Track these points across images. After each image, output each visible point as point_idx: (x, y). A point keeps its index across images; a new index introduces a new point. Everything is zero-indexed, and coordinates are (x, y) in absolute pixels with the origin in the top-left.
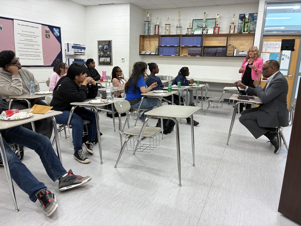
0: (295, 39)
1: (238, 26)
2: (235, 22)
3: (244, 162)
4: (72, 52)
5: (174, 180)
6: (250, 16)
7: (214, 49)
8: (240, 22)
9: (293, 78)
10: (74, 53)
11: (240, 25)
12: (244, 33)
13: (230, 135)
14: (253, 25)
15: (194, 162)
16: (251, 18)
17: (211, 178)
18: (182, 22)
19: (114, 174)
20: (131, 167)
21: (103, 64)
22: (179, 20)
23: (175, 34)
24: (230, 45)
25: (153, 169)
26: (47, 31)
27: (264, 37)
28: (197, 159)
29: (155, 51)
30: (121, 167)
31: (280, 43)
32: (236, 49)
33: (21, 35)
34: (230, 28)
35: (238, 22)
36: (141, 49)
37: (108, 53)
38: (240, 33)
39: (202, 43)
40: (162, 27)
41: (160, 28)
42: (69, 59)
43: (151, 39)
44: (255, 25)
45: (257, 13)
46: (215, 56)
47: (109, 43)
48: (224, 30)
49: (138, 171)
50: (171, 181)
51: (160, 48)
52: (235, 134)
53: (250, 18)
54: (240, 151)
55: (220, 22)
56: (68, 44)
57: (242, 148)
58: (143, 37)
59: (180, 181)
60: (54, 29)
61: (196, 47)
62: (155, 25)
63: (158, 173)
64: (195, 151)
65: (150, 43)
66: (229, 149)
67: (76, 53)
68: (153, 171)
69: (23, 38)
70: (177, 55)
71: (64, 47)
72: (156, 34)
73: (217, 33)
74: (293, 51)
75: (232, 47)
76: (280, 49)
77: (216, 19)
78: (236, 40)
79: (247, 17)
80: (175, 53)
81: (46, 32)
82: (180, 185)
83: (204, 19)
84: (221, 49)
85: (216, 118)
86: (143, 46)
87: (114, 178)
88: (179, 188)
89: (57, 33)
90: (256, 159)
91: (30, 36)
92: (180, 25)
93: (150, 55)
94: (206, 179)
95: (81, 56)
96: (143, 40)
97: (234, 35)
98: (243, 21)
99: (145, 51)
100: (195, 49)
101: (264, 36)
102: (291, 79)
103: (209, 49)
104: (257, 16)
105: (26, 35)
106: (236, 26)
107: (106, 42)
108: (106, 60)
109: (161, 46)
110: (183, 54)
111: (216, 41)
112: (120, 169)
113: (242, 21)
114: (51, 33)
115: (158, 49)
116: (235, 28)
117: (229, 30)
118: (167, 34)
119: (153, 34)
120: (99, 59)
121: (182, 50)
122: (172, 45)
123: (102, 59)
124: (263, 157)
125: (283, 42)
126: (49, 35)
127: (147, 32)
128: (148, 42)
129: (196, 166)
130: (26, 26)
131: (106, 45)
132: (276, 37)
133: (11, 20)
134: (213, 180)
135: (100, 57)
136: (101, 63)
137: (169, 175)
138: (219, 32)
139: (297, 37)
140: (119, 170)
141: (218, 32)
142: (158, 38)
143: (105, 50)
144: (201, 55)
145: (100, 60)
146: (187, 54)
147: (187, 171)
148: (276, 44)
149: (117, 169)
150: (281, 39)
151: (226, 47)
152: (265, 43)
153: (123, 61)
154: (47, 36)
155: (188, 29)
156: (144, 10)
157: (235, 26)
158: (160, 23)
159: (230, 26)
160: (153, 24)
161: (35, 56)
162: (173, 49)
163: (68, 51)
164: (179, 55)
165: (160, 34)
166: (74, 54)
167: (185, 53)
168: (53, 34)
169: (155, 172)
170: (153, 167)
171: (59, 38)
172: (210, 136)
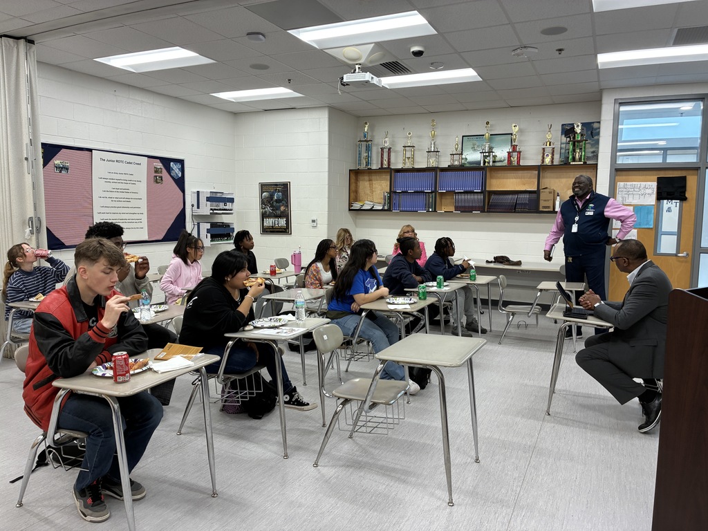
0: (685, 177)
1: (561, 148)
2: (552, 141)
3: (584, 453)
4: (206, 209)
5: (438, 493)
6: (585, 129)
7: (510, 196)
8: (564, 139)
9: (689, 258)
10: (211, 211)
11: (563, 146)
12: (573, 163)
13: (552, 391)
14: (592, 145)
15: (477, 452)
16: (587, 131)
17: (514, 488)
18: (439, 141)
19: (314, 479)
20: (348, 466)
21: (271, 232)
22: (434, 136)
23: (424, 166)
24: (546, 188)
25: (394, 470)
26: (157, 168)
27: (619, 173)
28: (484, 447)
29: (383, 201)
30: (326, 466)
31: (654, 184)
32: (558, 198)
33: (106, 180)
34: (544, 154)
35: (558, 140)
36: (351, 198)
37: (282, 208)
38: (565, 164)
39: (484, 184)
40: (395, 152)
41: (392, 155)
42: (198, 224)
43: (374, 177)
44: (597, 146)
45: (599, 122)
46: (514, 212)
47: (285, 188)
48: (531, 158)
49: (362, 474)
50: (432, 495)
51: (394, 196)
52: (564, 388)
53: (585, 133)
54: (576, 427)
55: (520, 141)
56: (198, 192)
57: (579, 422)
58: (355, 174)
59: (450, 494)
60: (172, 163)
61: (472, 192)
62: (382, 149)
63: (403, 477)
64: (479, 429)
65: (371, 185)
66: (553, 425)
67: (215, 211)
68: (393, 474)
69: (110, 186)
70: (431, 210)
71: (190, 199)
72: (384, 166)
73: (516, 164)
74: (684, 202)
75: (550, 193)
76: (654, 196)
77: (512, 134)
78: (557, 178)
79: (578, 130)
80: (427, 206)
81: (156, 172)
82: (451, 503)
83: (487, 134)
84: (527, 196)
85: (522, 351)
86: (356, 192)
87: (316, 488)
88: (449, 509)
89: (177, 171)
90: (610, 447)
91: (123, 182)
92: (434, 147)
93: (371, 210)
94: (503, 491)
95: (223, 215)
96: (357, 180)
97: (552, 167)
98: (570, 137)
99: (360, 201)
100: (469, 197)
101: (617, 170)
102: (686, 262)
103: (501, 197)
104: (599, 128)
105: (116, 181)
106: (555, 149)
107: (276, 185)
108: (276, 223)
109: (395, 192)
110: (443, 207)
111: (515, 180)
112: (326, 468)
113: (568, 139)
114: (165, 173)
115: (390, 198)
116: (555, 153)
117: (541, 158)
118: (408, 166)
119: (377, 166)
120: (263, 220)
121: (441, 199)
122: (419, 189)
123: (269, 222)
124: (625, 441)
125: (660, 181)
126: (161, 177)
127: (364, 162)
128: (367, 184)
129: (482, 462)
130: (117, 161)
131: (279, 192)
132: (645, 172)
133: (87, 152)
134: (518, 492)
135: (264, 216)
136: (266, 231)
137: (426, 482)
138: (521, 161)
139: (691, 172)
140: (323, 472)
141: (518, 162)
142: (389, 174)
143: (275, 203)
144: (483, 211)
145: (265, 224)
146: (452, 209)
147: (465, 475)
148: (645, 188)
149: (319, 470)
150: (656, 177)
151: (537, 193)
152: (620, 184)
153: (315, 224)
154: (158, 180)
155: (453, 155)
156: (358, 117)
157: (553, 148)
158: (393, 143)
159: (544, 149)
160: (377, 145)
161: (133, 221)
162: (421, 198)
163: (198, 207)
164: (435, 211)
165: (392, 167)
166: (211, 213)
167: (447, 206)
168: (169, 173)
169: (398, 476)
170: (392, 466)
171: (180, 183)
172: (510, 394)
